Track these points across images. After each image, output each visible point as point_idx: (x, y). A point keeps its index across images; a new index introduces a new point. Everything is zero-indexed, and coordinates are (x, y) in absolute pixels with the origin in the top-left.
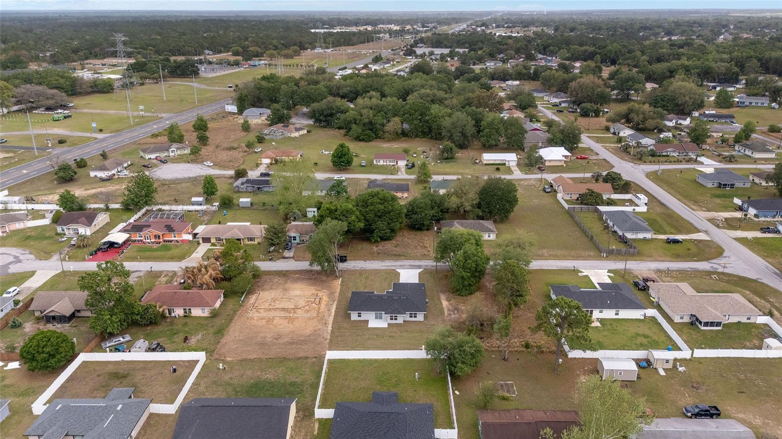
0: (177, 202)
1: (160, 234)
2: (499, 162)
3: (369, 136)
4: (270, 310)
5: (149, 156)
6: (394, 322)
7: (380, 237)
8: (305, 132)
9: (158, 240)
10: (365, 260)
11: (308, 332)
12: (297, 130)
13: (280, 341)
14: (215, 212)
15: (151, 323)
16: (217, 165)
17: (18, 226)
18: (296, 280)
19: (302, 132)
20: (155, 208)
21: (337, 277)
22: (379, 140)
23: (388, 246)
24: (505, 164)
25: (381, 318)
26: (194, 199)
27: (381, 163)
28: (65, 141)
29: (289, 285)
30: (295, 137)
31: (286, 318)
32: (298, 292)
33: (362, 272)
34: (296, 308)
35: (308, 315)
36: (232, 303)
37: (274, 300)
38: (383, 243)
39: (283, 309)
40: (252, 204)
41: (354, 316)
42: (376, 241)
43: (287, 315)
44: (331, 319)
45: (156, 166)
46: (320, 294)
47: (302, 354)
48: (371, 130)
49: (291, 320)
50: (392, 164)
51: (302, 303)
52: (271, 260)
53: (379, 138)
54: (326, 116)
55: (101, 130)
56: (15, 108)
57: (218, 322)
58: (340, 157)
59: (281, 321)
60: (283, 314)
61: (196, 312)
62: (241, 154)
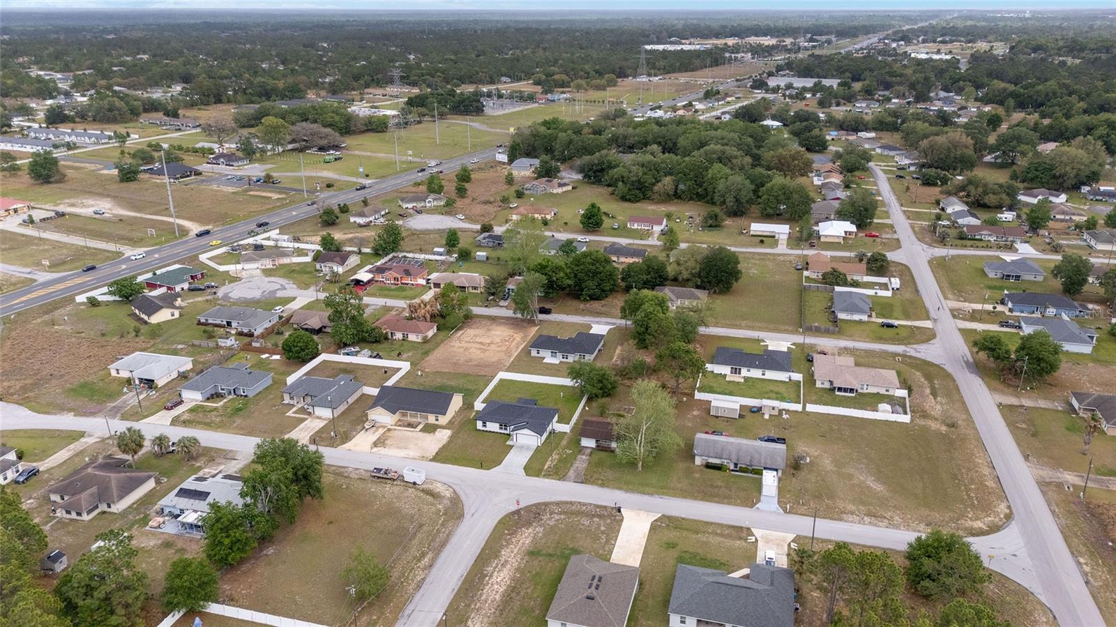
0: (421, 251)
1: (399, 276)
2: (768, 234)
3: (636, 196)
4: (470, 342)
5: (407, 205)
6: (565, 360)
7: (589, 296)
8: (570, 188)
9: (396, 282)
10: (568, 315)
11: (493, 360)
12: (560, 185)
13: (470, 363)
14: (452, 263)
15: (376, 341)
16: (468, 219)
17: (286, 261)
18: (501, 324)
19: (565, 189)
20: (401, 255)
21: (536, 325)
22: (647, 201)
23: (596, 305)
24: (774, 237)
25: (556, 357)
26: (436, 249)
27: (636, 226)
28: (333, 185)
29: (494, 327)
30: (557, 194)
31: (480, 349)
32: (498, 333)
33: (559, 323)
34: (492, 343)
35: (499, 349)
36: (442, 334)
37: (476, 336)
38: (592, 302)
39: (481, 343)
40: (487, 258)
41: (534, 353)
42: (585, 300)
43: (482, 347)
44: (516, 354)
45: (411, 215)
46: (515, 335)
47: (482, 373)
48: (640, 189)
49: (484, 351)
50: (646, 228)
51: (498, 340)
52: (486, 306)
53: (648, 198)
54: (595, 172)
55: (367, 176)
56: (290, 147)
57: (427, 346)
58: (590, 218)
59: (475, 351)
60: (478, 346)
61: (412, 337)
62: (495, 209)
